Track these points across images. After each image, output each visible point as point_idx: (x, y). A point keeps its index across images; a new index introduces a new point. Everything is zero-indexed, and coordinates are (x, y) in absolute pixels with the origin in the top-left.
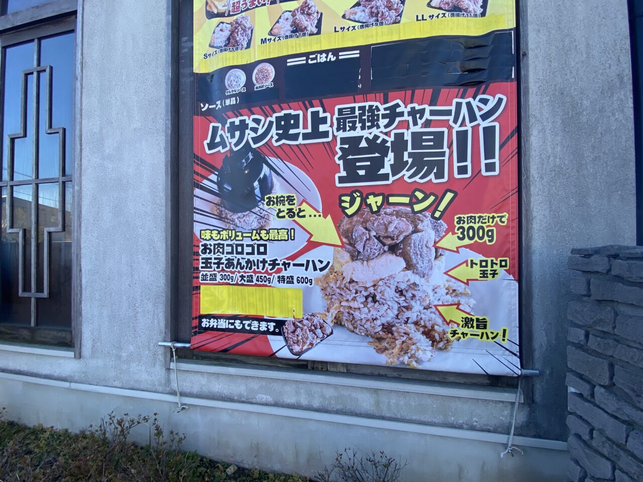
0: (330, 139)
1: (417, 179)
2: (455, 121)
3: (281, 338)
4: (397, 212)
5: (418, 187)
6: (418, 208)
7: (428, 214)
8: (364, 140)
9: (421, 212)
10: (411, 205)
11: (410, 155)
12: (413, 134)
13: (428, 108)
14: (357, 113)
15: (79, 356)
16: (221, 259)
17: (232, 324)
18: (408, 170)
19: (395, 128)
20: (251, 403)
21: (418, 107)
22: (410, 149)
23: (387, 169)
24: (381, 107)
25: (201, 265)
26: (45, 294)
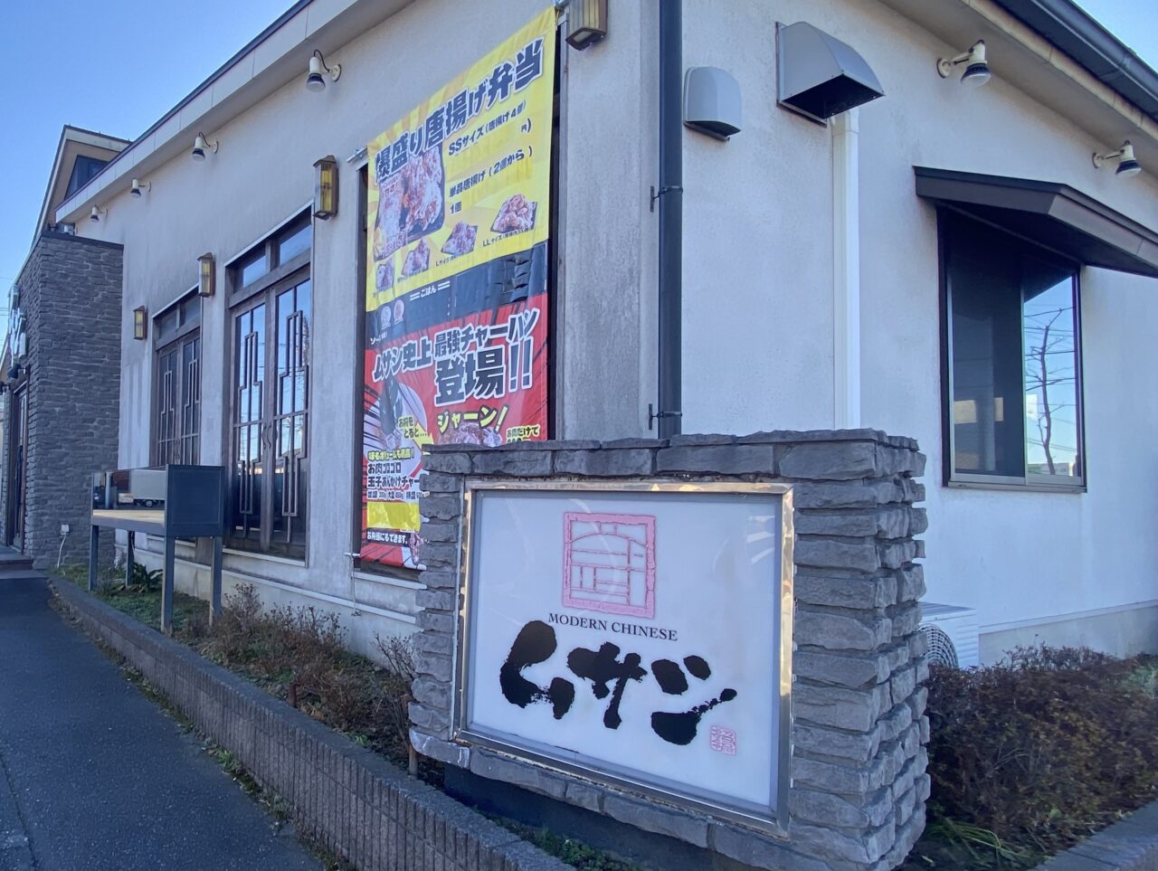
0: (431, 364)
1: (482, 396)
2: (510, 338)
3: (408, 549)
4: (469, 427)
5: (483, 403)
6: (484, 423)
7: (491, 428)
8: (450, 364)
9: (486, 427)
10: (478, 420)
11: (478, 373)
12: (479, 353)
13: (489, 328)
14: (447, 338)
15: (308, 566)
16: (379, 478)
17: (384, 537)
18: (476, 388)
19: (469, 350)
20: (396, 612)
21: (482, 329)
22: (477, 369)
23: (463, 389)
24: (461, 331)
25: (368, 483)
26: (295, 514)
